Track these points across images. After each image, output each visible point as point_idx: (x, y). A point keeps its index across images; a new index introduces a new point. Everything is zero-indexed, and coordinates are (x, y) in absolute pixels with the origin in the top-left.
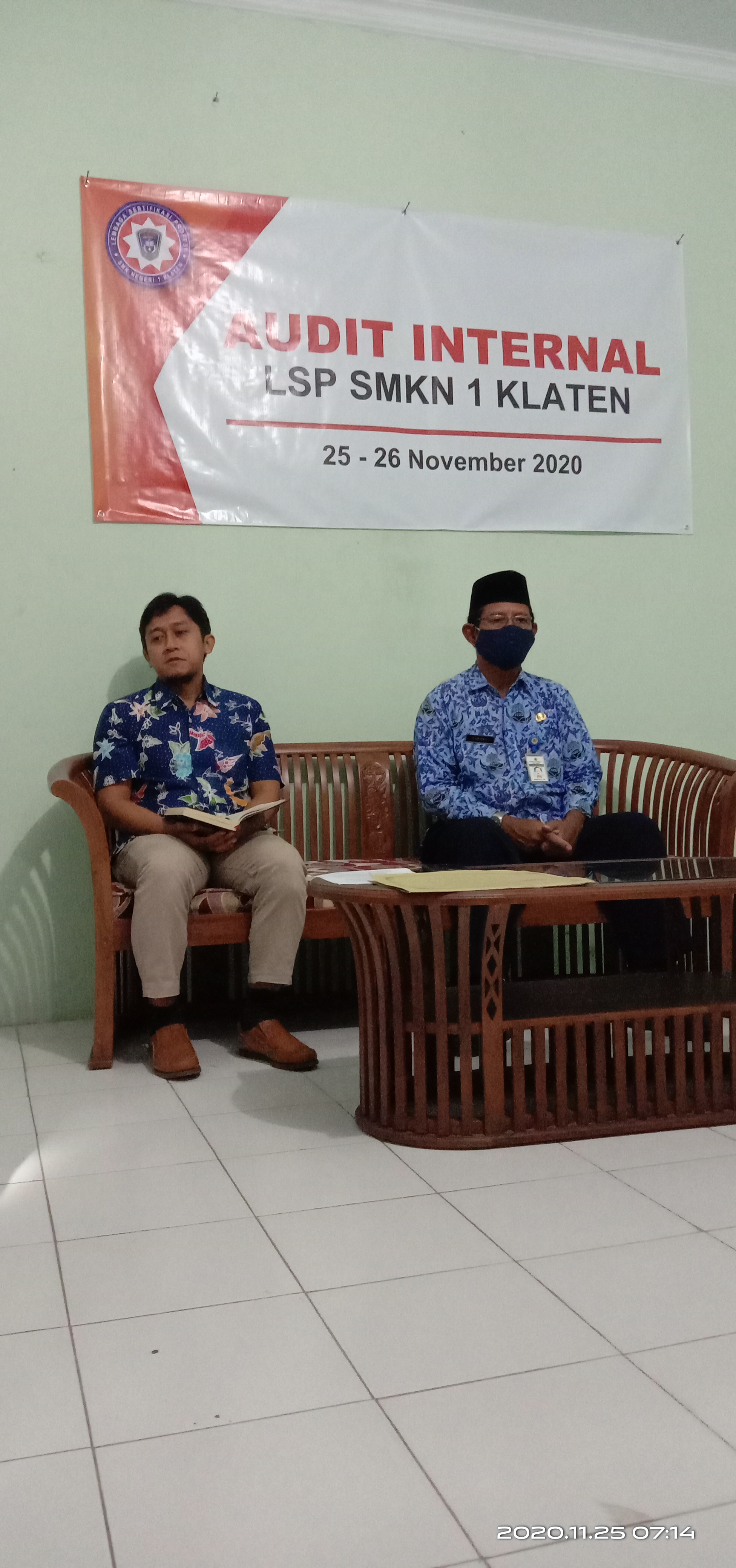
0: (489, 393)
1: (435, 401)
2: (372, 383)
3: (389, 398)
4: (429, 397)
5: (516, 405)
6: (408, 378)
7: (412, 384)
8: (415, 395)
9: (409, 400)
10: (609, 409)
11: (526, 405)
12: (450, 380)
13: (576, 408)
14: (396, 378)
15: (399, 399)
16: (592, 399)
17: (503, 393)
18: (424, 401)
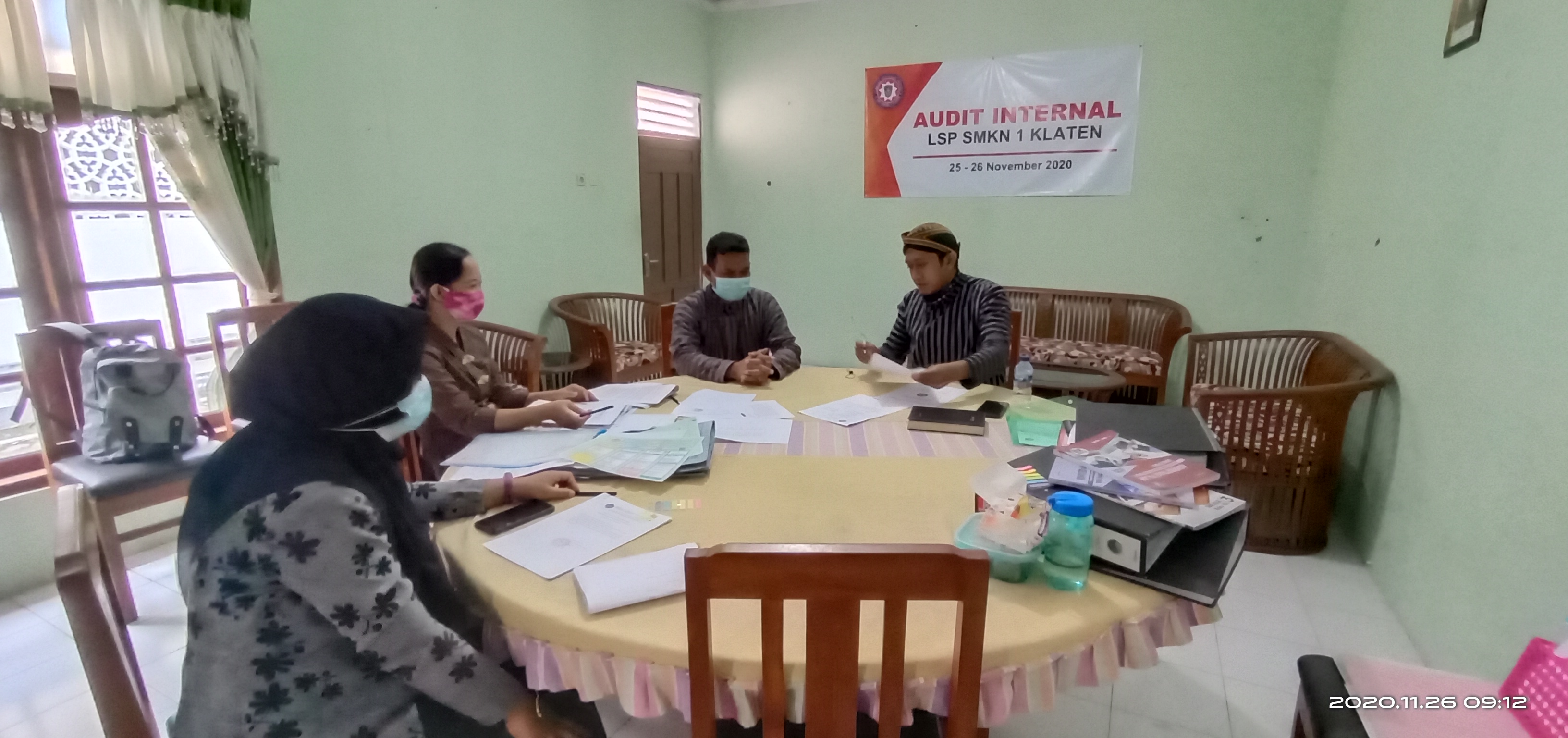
0: (1027, 134)
1: (1001, 141)
2: (972, 136)
3: (980, 141)
4: (998, 138)
5: (1039, 139)
6: (989, 132)
7: (991, 133)
8: (992, 139)
9: (989, 141)
10: (1089, 137)
11: (1045, 139)
12: (1008, 132)
13: (1071, 137)
14: (984, 133)
15: (984, 141)
16: (1080, 132)
17: (1034, 134)
18: (996, 141)
